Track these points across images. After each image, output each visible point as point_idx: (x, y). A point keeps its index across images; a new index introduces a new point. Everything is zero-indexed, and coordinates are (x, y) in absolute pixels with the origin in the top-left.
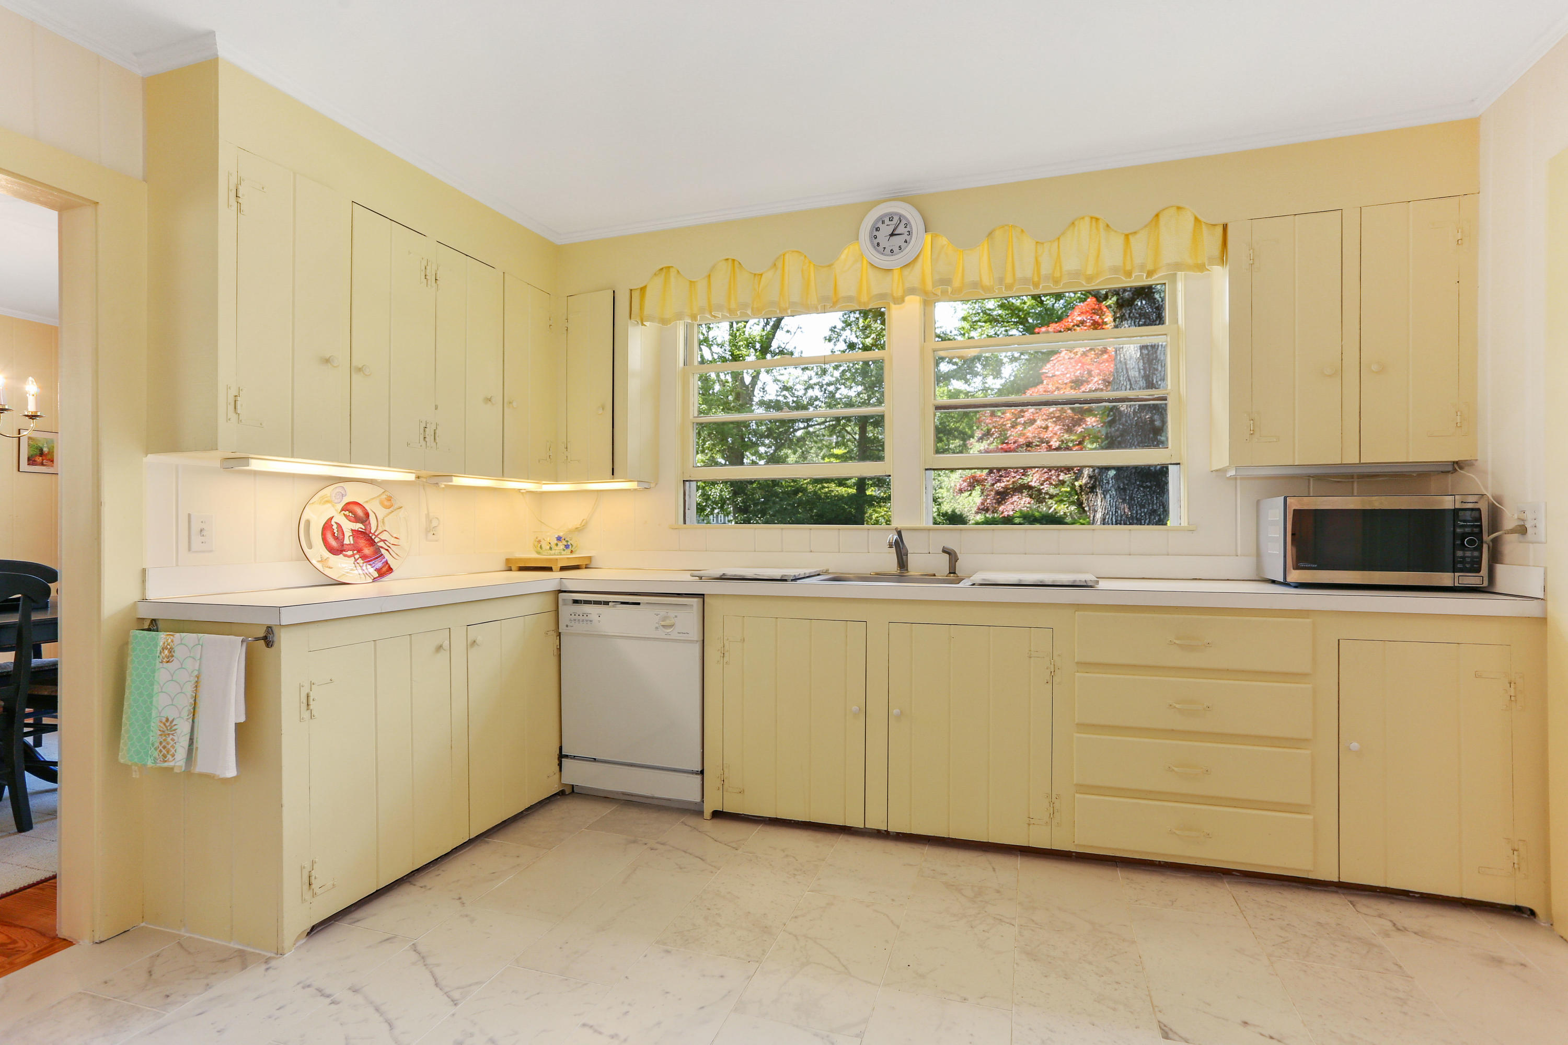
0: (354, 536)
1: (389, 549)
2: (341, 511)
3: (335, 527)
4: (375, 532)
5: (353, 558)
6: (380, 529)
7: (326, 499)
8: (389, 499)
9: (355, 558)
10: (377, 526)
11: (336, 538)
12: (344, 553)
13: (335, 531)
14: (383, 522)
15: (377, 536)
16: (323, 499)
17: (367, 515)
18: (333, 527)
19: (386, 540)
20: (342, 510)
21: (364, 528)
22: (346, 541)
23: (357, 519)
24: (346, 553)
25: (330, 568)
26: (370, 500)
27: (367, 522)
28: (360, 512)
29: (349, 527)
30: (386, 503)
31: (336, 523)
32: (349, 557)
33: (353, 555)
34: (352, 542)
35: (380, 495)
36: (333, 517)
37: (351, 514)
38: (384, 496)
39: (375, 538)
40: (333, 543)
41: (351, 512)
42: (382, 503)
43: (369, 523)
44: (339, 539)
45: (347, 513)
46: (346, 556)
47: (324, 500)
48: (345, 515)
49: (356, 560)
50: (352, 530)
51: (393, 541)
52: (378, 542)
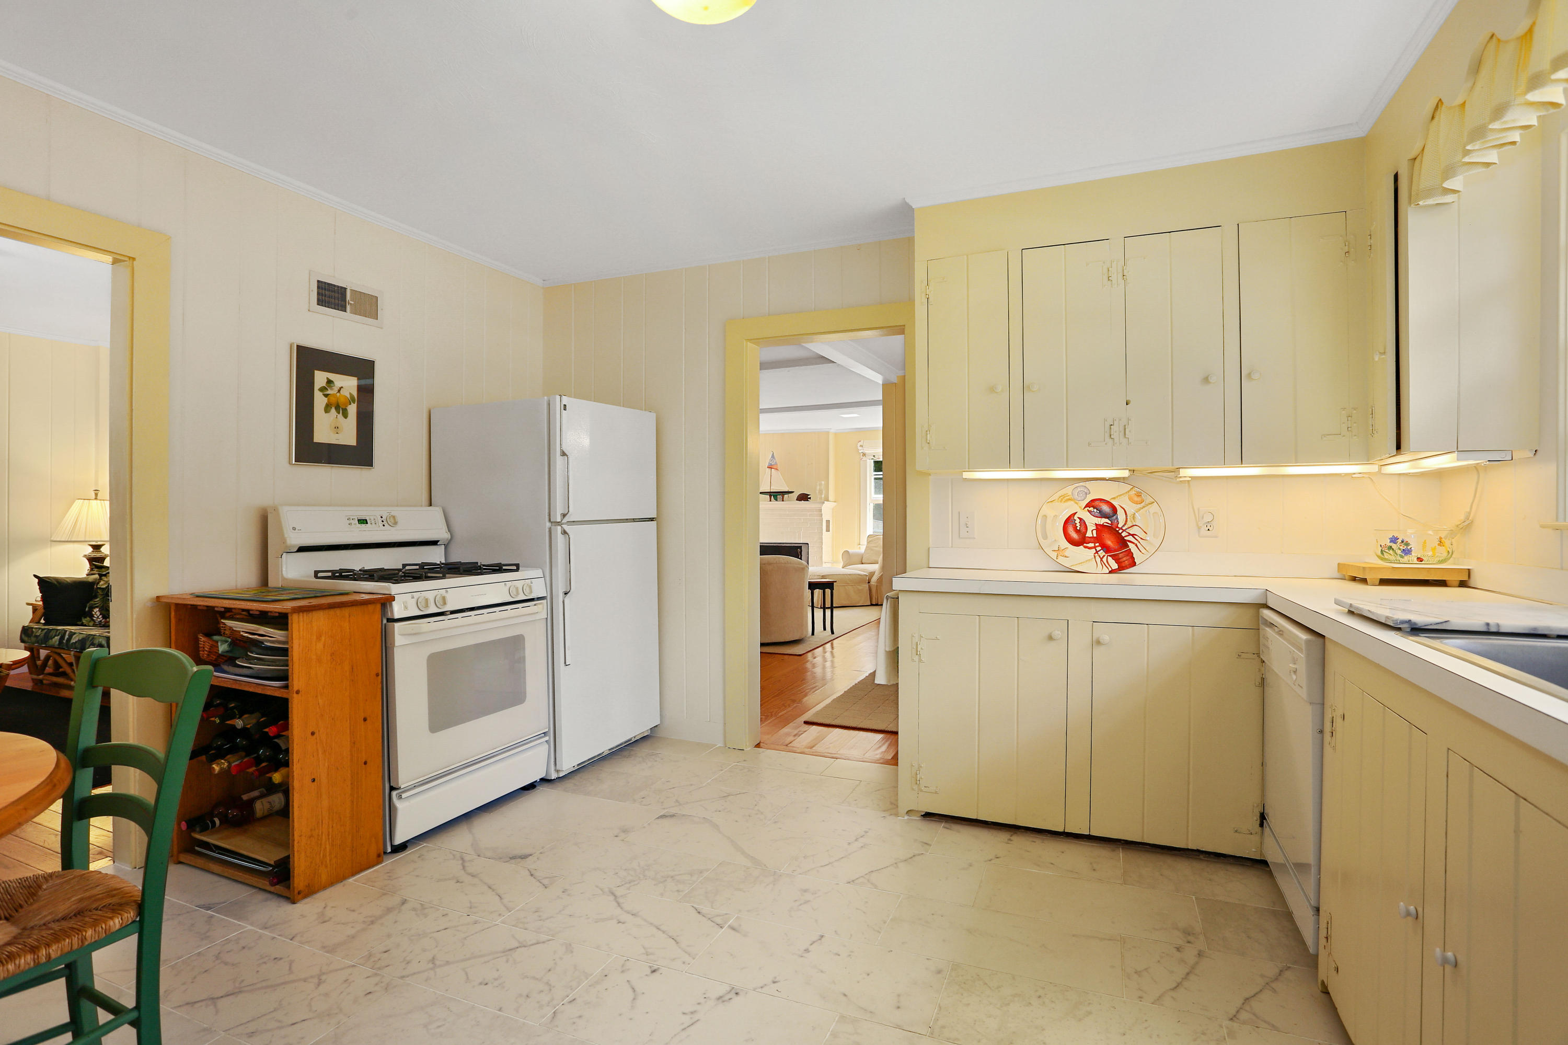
0: (1097, 530)
1: (1138, 544)
2: (1085, 508)
3: (1078, 521)
4: (1124, 526)
5: (1094, 549)
6: (1129, 524)
7: (1068, 498)
8: (1139, 495)
9: (1096, 550)
10: (1126, 521)
11: (1077, 531)
12: (1085, 544)
13: (1078, 525)
14: (1134, 518)
15: (1124, 531)
16: (1064, 497)
17: (1115, 510)
18: (1076, 522)
19: (1136, 535)
20: (1088, 505)
21: (1110, 522)
22: (1089, 534)
23: (1103, 515)
24: (1087, 545)
25: (1066, 557)
26: (1117, 497)
27: (1115, 517)
28: (1106, 508)
29: (1092, 521)
30: (1136, 499)
31: (1079, 518)
32: (1090, 548)
33: (1095, 547)
34: (1095, 535)
35: (1128, 492)
36: (1076, 513)
37: (1095, 510)
38: (1133, 492)
39: (1122, 532)
40: (1074, 535)
41: (1094, 508)
42: (1131, 499)
43: (1117, 518)
44: (1082, 532)
45: (1091, 509)
46: (1086, 547)
47: (1065, 499)
48: (1090, 512)
49: (1097, 552)
50: (1096, 524)
51: (1142, 535)
52: (1126, 536)
